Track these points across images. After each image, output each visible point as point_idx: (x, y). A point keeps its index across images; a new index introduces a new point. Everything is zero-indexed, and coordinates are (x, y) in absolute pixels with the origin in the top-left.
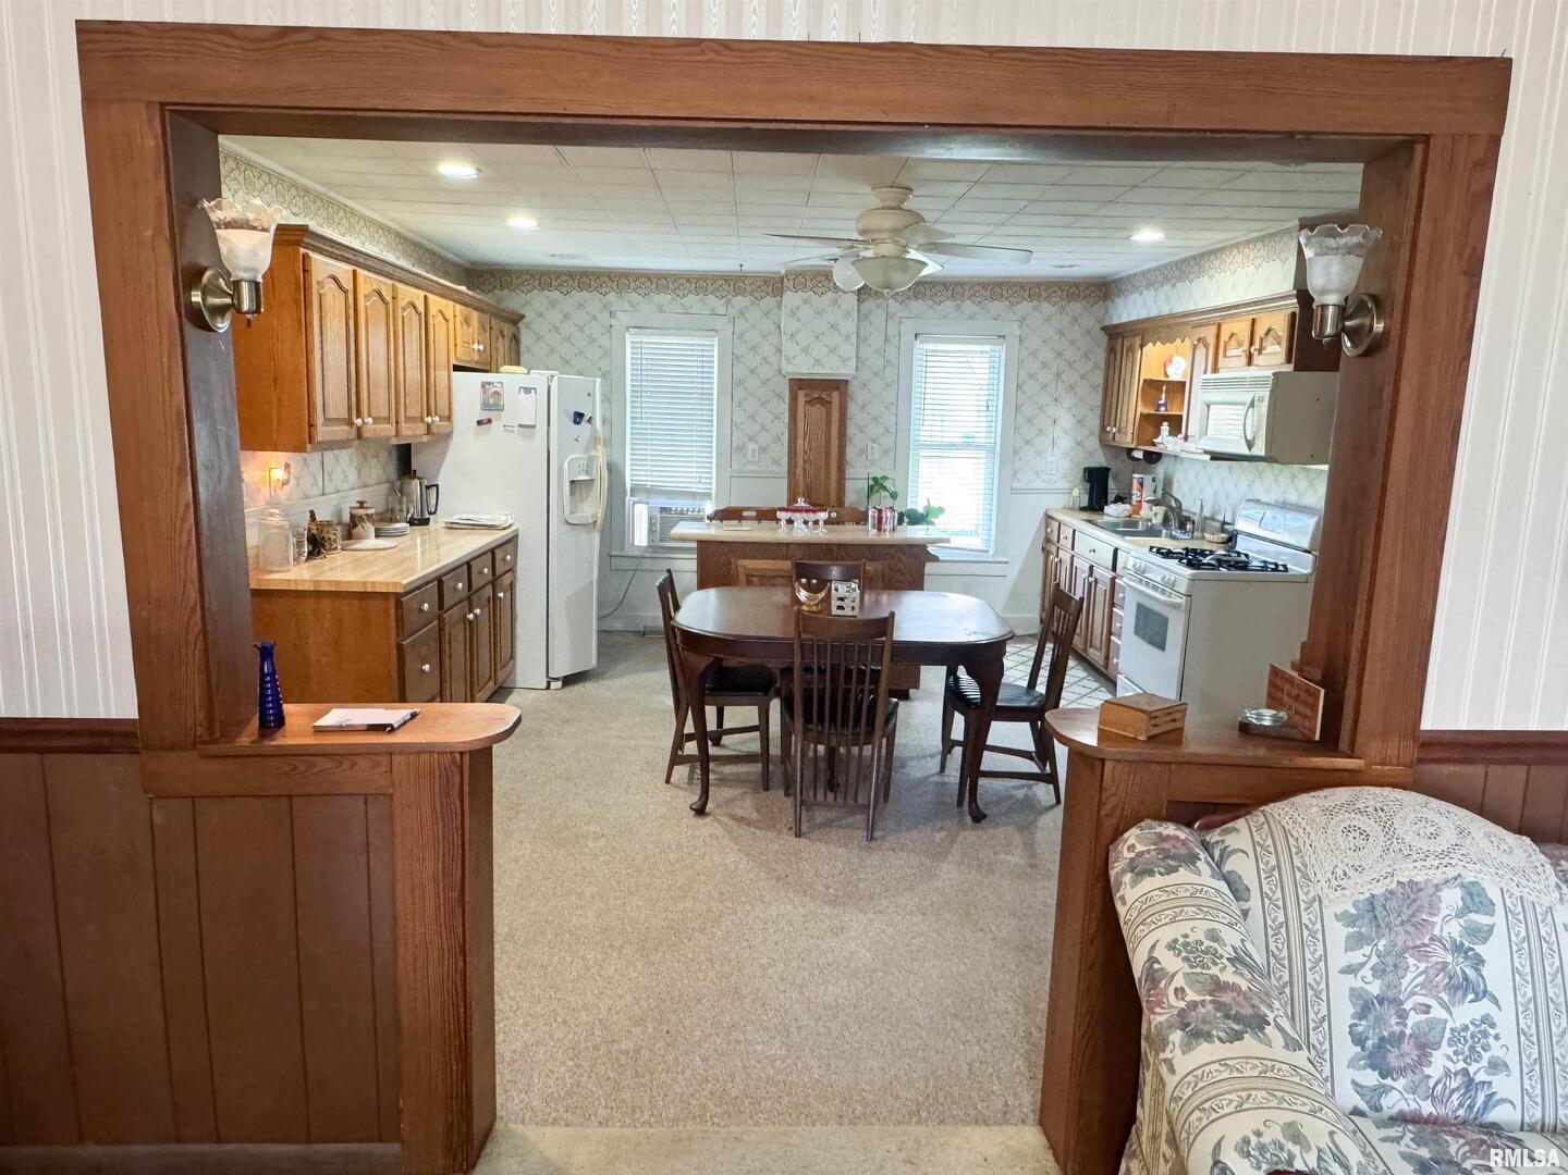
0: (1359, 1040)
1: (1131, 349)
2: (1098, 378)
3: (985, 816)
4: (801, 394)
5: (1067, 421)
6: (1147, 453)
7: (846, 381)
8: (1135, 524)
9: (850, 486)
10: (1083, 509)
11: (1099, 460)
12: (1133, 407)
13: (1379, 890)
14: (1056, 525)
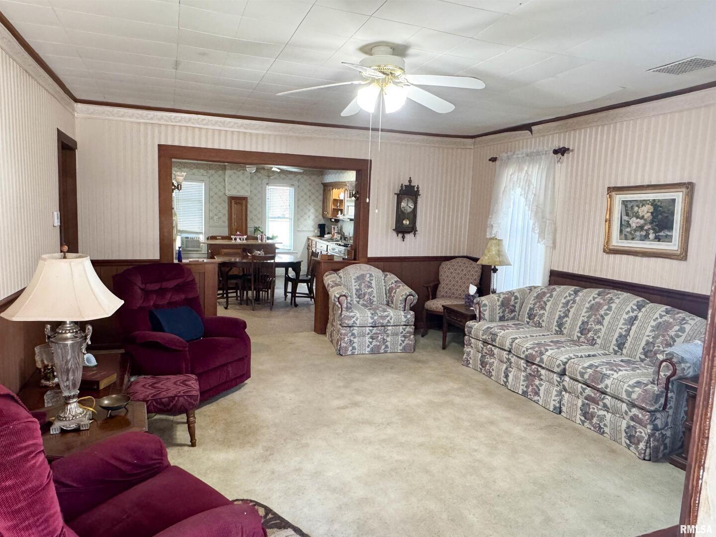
0: (356, 295)
1: (330, 190)
2: (321, 197)
3: (298, 305)
4: (233, 201)
5: (312, 210)
6: (335, 220)
7: (247, 198)
8: (333, 239)
9: (249, 230)
10: (318, 236)
11: (322, 222)
12: (331, 206)
13: (359, 275)
14: (311, 241)
